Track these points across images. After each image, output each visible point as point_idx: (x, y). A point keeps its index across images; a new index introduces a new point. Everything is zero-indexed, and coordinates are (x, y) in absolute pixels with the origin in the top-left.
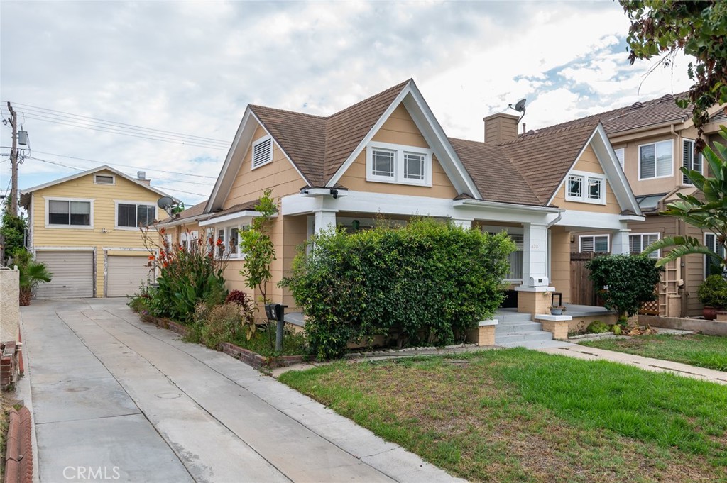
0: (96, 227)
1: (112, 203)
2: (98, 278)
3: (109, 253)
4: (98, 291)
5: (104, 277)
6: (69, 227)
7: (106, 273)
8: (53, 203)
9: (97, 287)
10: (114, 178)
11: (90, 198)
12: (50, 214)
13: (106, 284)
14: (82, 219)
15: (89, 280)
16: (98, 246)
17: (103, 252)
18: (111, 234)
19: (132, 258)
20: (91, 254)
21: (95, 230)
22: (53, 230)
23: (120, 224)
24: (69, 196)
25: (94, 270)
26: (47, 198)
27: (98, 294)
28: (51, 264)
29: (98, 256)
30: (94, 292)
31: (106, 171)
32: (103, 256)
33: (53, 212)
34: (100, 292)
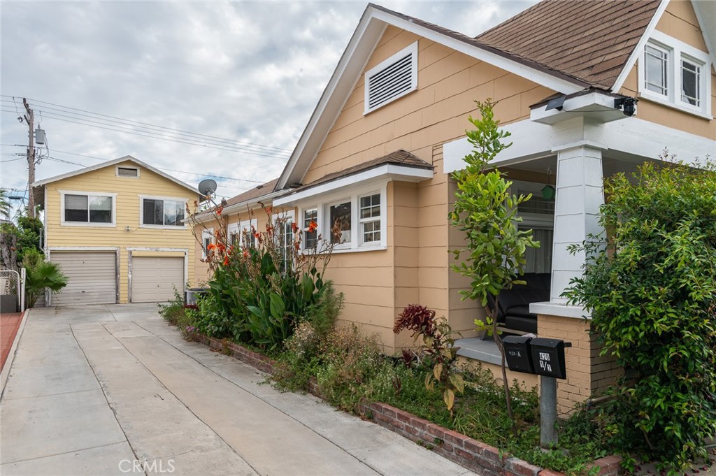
0: (119, 225)
1: (137, 198)
2: (121, 282)
3: (134, 254)
4: (121, 296)
5: (129, 280)
6: (88, 224)
7: (130, 276)
8: (70, 198)
9: (121, 292)
10: (138, 171)
11: (113, 192)
12: (66, 210)
13: (130, 289)
14: (103, 216)
15: (110, 284)
16: (121, 246)
17: (127, 253)
18: (135, 233)
19: (159, 260)
20: (114, 255)
21: (118, 228)
22: (69, 228)
23: (145, 222)
24: (89, 190)
25: (117, 273)
26: (63, 192)
27: (121, 299)
28: (65, 268)
29: (121, 257)
30: (117, 298)
31: (129, 162)
32: (127, 257)
33: (69, 208)
34: (124, 297)
